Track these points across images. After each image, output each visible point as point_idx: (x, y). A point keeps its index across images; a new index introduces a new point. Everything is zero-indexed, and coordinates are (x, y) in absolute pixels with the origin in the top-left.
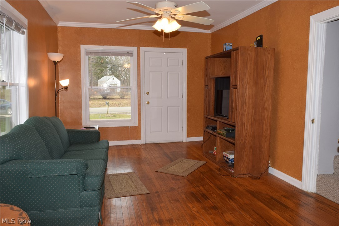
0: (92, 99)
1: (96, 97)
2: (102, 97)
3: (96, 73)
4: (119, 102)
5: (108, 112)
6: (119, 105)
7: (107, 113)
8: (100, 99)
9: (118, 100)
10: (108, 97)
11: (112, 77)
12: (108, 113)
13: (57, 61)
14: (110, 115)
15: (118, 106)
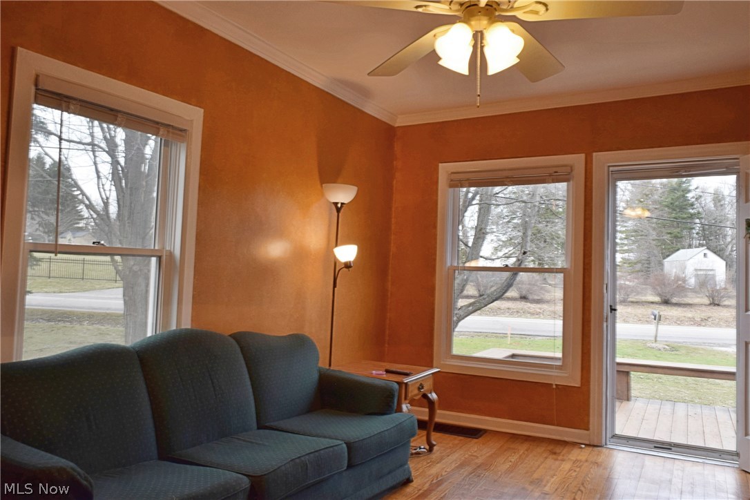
0: (632, 302)
1: (644, 298)
2: (657, 299)
3: (664, 242)
4: (704, 315)
5: (656, 337)
6: (704, 322)
7: (653, 339)
8: (652, 303)
9: (704, 308)
10: (674, 300)
11: (704, 250)
12: (656, 341)
13: (342, 204)
14: (660, 346)
15: (700, 325)
